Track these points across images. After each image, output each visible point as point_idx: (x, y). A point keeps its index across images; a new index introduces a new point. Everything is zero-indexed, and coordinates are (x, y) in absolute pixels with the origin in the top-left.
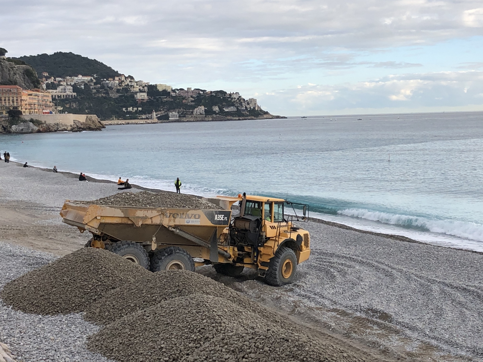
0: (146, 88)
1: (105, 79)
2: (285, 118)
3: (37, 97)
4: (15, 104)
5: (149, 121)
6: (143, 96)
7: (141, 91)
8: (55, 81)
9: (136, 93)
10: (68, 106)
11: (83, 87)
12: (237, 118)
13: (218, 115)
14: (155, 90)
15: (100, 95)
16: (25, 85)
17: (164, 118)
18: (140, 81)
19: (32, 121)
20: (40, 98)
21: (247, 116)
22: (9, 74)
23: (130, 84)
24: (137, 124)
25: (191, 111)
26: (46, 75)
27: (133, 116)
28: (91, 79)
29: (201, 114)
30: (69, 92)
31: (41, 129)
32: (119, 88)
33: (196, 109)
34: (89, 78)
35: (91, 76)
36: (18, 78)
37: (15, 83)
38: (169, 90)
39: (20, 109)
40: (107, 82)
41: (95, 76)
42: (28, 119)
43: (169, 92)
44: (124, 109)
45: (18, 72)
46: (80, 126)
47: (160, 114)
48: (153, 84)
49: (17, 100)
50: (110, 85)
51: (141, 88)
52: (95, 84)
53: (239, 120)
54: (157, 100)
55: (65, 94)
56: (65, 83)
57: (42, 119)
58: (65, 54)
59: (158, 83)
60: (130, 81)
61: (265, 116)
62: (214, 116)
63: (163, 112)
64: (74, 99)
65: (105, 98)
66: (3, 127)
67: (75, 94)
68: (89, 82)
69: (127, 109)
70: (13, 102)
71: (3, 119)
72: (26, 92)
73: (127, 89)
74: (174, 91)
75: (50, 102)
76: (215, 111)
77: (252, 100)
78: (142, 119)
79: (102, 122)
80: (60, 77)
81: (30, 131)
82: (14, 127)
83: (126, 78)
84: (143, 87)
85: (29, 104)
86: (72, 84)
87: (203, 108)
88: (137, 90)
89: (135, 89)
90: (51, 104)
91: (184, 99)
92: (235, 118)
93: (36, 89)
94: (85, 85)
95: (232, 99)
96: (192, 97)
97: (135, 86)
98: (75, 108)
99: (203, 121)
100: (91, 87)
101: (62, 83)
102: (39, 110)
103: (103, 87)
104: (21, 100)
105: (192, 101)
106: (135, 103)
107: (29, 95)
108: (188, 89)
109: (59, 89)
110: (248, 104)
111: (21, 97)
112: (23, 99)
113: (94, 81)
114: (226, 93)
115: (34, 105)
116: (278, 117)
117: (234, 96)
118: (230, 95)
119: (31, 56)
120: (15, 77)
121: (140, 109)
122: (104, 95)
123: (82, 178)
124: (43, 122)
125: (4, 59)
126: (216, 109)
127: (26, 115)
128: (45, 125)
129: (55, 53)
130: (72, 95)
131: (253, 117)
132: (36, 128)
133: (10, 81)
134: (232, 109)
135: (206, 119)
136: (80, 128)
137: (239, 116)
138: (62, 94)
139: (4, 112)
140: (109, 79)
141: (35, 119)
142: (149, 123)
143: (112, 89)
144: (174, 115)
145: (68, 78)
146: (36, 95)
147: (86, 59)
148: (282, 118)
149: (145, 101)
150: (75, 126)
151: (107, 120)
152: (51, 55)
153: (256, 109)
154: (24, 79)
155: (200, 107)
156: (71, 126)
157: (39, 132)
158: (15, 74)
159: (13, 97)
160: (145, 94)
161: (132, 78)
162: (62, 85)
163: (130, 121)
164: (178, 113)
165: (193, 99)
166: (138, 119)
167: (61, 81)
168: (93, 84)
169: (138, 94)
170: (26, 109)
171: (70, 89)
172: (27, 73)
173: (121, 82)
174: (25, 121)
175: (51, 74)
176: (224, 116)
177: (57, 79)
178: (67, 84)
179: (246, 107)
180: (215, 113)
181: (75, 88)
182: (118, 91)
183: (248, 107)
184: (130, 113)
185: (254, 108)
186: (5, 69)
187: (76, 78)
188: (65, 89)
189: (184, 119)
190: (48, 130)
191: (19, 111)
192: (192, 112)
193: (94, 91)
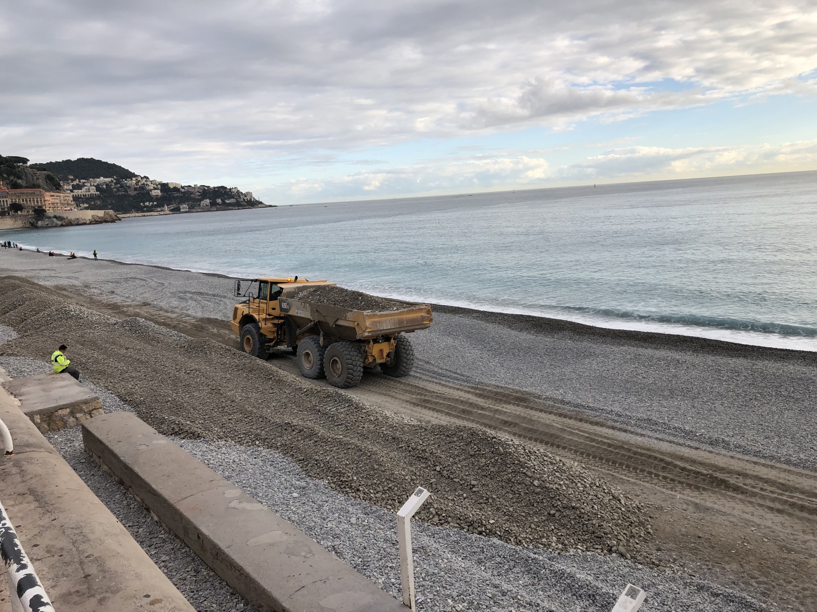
0: (159, 186)
1: (124, 180)
2: (276, 206)
3: (59, 198)
4: (39, 203)
5: (162, 213)
6: (157, 193)
7: (155, 189)
8: (80, 182)
9: (151, 190)
10: (93, 203)
11: (104, 187)
12: (237, 208)
13: (221, 206)
14: (166, 187)
15: (120, 193)
16: (48, 187)
17: (176, 210)
18: (154, 180)
19: (55, 217)
20: (62, 198)
21: (245, 206)
22: (33, 179)
23: (145, 183)
24: (151, 215)
25: (198, 203)
26: (71, 178)
27: (150, 209)
28: (112, 180)
29: (207, 205)
30: (93, 191)
31: (64, 224)
32: (136, 186)
33: (202, 202)
34: (109, 179)
35: (112, 178)
36: (41, 182)
37: (39, 187)
38: (179, 187)
39: (44, 208)
40: (126, 182)
41: (115, 177)
42: (52, 215)
43: (179, 189)
44: (142, 204)
45: (40, 177)
46: (97, 219)
47: (172, 207)
48: (165, 182)
49: (41, 201)
50: (128, 185)
51: (155, 186)
52: (115, 184)
53: (239, 209)
54: (170, 196)
55: (89, 193)
56: (89, 184)
57: (65, 216)
58: (87, 159)
59: (169, 182)
60: (146, 181)
61: (260, 206)
62: (218, 206)
63: (175, 205)
64: (98, 197)
65: (124, 195)
66: (30, 223)
67: (98, 193)
68: (110, 182)
69: (144, 204)
70: (38, 202)
71: (30, 216)
72: (48, 194)
73: (143, 187)
74: (183, 187)
75: (71, 201)
76: (218, 203)
77: (248, 193)
78: (158, 211)
79: (118, 216)
80: (84, 179)
81: (54, 225)
82: (40, 223)
83: (142, 178)
84: (157, 185)
85: (52, 204)
86: (95, 184)
87: (208, 201)
88: (152, 188)
89: (150, 187)
90: (73, 203)
91: (192, 194)
92: (235, 208)
93: (58, 191)
94: (107, 185)
95: (232, 192)
96: (198, 192)
97: (150, 184)
98: (99, 205)
99: (209, 211)
100: (112, 187)
101: (86, 184)
102: (62, 208)
103: (122, 186)
104: (45, 201)
105: (199, 196)
106: (151, 199)
107: (51, 196)
108: (195, 185)
109: (84, 189)
110: (245, 196)
111: (44, 198)
112: (46, 199)
113: (115, 181)
114: (226, 188)
115: (57, 204)
116: (270, 206)
117: (234, 190)
118: (230, 189)
119: (56, 162)
120: (38, 182)
121: (155, 203)
122: (124, 193)
123: (51, 254)
124: (65, 217)
125: (27, 167)
126: (219, 201)
127: (50, 212)
128: (67, 220)
129: (78, 159)
130: (95, 194)
131: (250, 207)
132: (59, 223)
133: (34, 185)
134: (232, 201)
135: (211, 209)
136: (97, 221)
137: (238, 207)
138: (87, 193)
139: (30, 211)
140: (128, 180)
141: (58, 215)
142: (161, 215)
143: (130, 187)
144: (184, 207)
145: (91, 179)
146: (58, 196)
147: (106, 163)
148: (274, 206)
149: (159, 197)
150: (93, 220)
151: (128, 213)
152: (74, 161)
153: (252, 200)
154: (47, 182)
155: (205, 200)
156: (90, 220)
157: (62, 225)
158: (38, 179)
159: (37, 198)
160: (159, 191)
161: (147, 178)
162: (86, 186)
163: (146, 214)
164: (188, 205)
165: (199, 194)
166: (154, 211)
167: (85, 182)
168: (113, 184)
169: (153, 191)
170: (50, 208)
171: (93, 189)
172: (49, 178)
173: (138, 182)
174: (49, 218)
175: (76, 177)
176: (226, 207)
177: (81, 181)
178: (91, 185)
179: (244, 199)
180: (218, 204)
181: (98, 188)
182: (135, 189)
183: (245, 198)
184: (147, 207)
185: (251, 199)
186: (28, 175)
187: (98, 180)
188: (89, 189)
189: (193, 210)
190: (70, 224)
191: (44, 209)
192: (200, 205)
193: (115, 190)
